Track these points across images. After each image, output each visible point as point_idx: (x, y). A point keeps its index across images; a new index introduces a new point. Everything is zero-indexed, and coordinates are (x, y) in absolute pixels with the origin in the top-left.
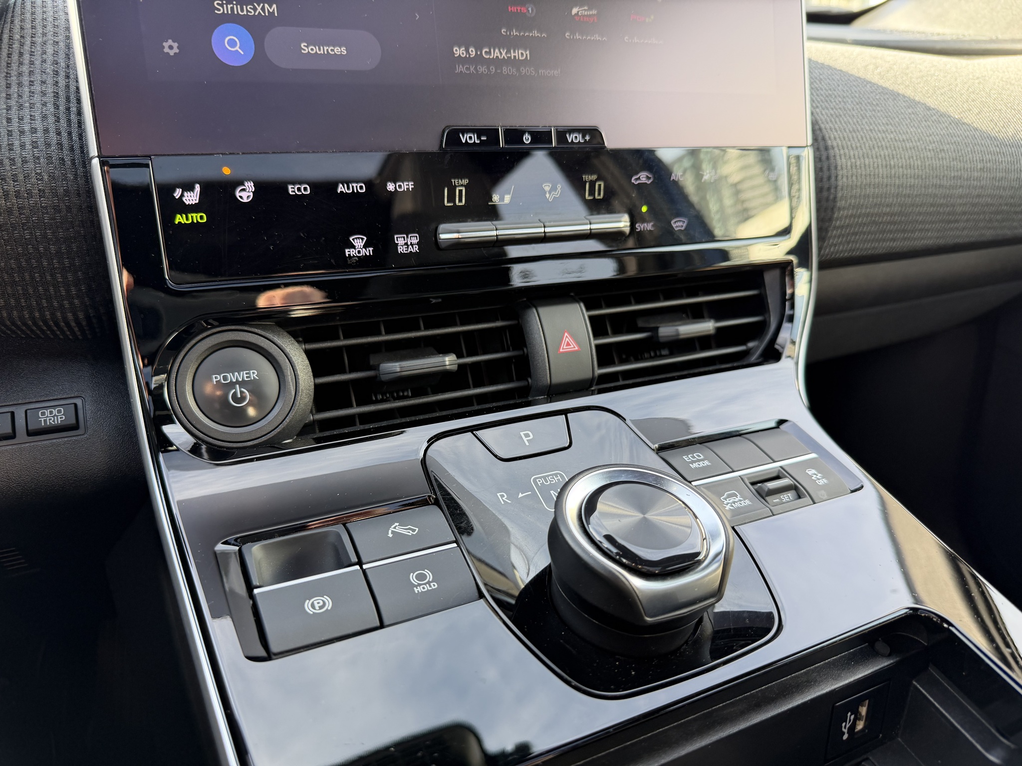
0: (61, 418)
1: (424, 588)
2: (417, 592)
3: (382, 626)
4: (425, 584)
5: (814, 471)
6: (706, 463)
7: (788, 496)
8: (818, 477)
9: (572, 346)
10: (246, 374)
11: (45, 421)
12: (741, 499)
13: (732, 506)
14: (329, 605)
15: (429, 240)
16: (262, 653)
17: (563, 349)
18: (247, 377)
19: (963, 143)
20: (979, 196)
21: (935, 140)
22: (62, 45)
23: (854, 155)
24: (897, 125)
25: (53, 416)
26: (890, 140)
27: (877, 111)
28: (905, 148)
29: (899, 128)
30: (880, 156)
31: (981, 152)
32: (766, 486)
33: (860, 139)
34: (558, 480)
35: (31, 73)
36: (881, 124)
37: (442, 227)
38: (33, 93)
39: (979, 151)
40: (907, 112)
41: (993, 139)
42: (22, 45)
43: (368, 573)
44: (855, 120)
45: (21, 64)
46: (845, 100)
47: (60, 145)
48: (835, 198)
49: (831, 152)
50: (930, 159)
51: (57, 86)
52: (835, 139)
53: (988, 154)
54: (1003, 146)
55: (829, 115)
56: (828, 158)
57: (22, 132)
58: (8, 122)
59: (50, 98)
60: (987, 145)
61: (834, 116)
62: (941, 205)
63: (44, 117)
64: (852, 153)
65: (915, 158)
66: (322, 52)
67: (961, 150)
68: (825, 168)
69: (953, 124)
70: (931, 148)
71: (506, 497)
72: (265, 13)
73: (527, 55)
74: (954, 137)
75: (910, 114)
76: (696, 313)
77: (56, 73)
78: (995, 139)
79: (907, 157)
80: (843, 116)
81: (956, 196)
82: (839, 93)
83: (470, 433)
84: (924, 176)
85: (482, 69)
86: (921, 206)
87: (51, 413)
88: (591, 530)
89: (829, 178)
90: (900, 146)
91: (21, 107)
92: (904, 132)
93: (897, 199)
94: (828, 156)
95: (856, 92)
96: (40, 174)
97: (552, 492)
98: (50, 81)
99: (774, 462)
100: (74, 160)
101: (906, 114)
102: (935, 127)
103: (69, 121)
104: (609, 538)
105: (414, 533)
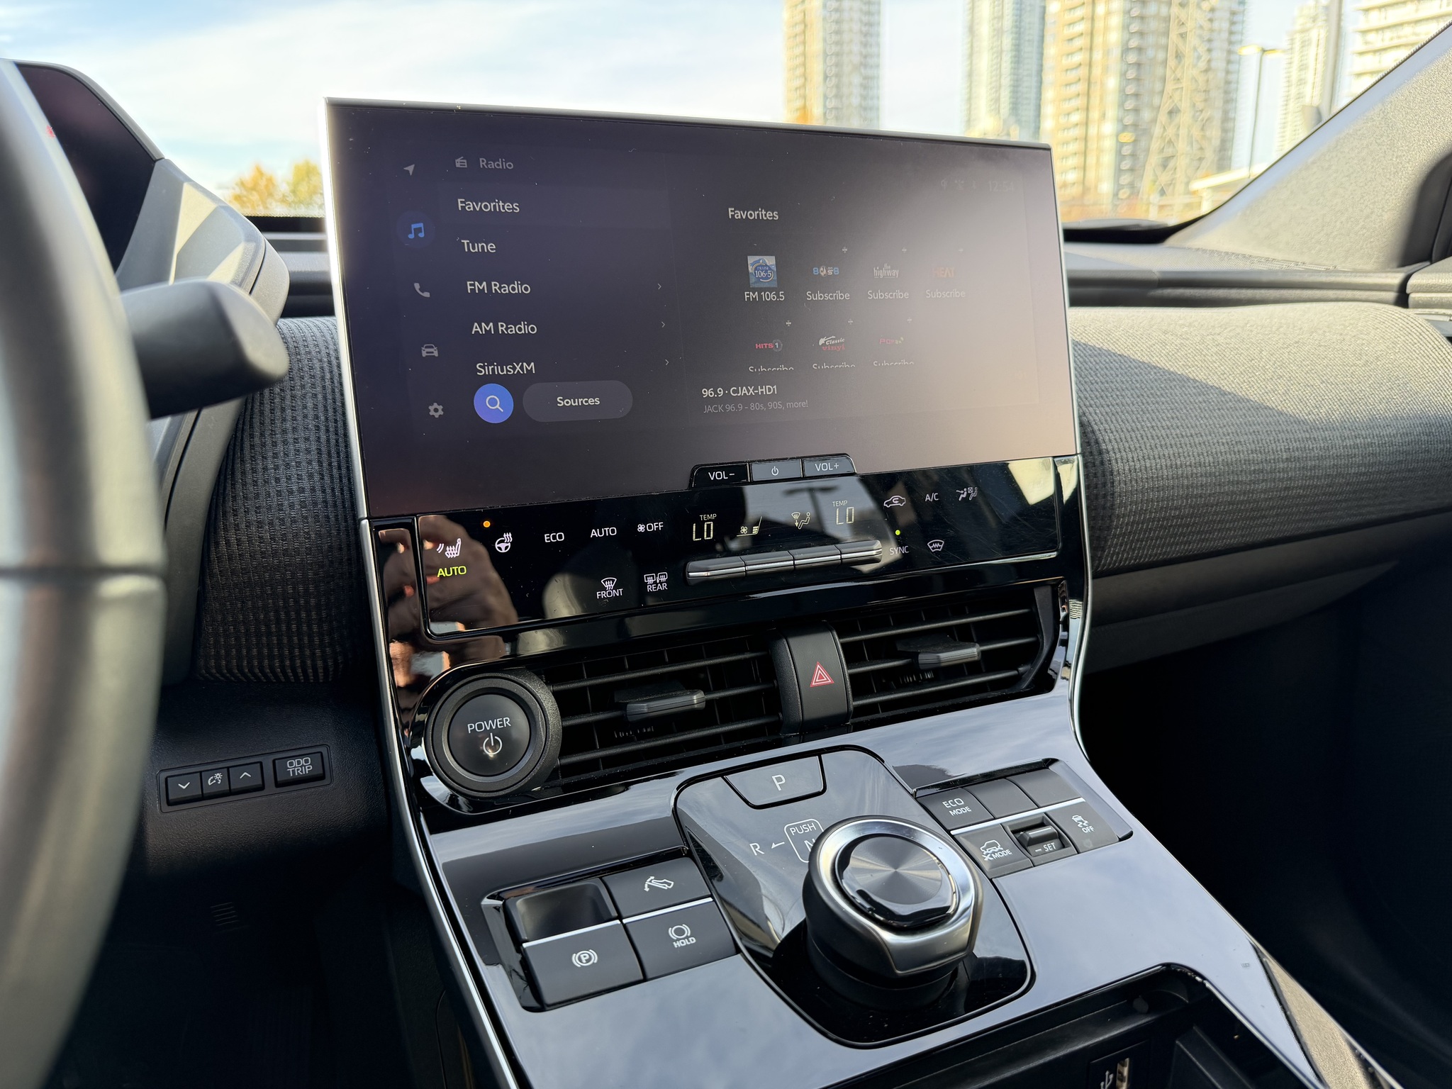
0: (308, 768)
1: (683, 943)
2: (676, 947)
3: (645, 979)
4: (684, 939)
5: (1080, 818)
6: (967, 809)
7: (1050, 846)
8: (1084, 824)
9: (825, 679)
10: (500, 721)
11: (293, 771)
12: (1002, 849)
13: (991, 856)
14: (595, 959)
15: (679, 579)
16: (534, 1004)
17: (815, 682)
18: (500, 725)
19: (1264, 431)
20: (1287, 489)
21: (1230, 431)
22: (320, 397)
23: (1133, 458)
24: (1184, 418)
25: (300, 766)
26: (1175, 436)
27: (1161, 403)
28: (1193, 444)
29: (1187, 421)
30: (1164, 455)
31: (1287, 439)
32: (1028, 835)
33: (1140, 439)
34: (812, 828)
35: (294, 429)
36: (1165, 418)
37: (692, 564)
38: (298, 451)
39: (1284, 440)
40: (1197, 401)
41: (1301, 423)
42: (283, 399)
43: (630, 928)
44: (1134, 417)
45: (284, 420)
46: (1124, 393)
47: (325, 502)
48: (1113, 505)
49: (1106, 456)
50: (1223, 454)
51: (319, 442)
52: (1109, 441)
53: (1295, 442)
54: (1313, 430)
55: (1104, 414)
56: (1102, 463)
57: (291, 492)
58: (276, 482)
59: (314, 456)
60: (1293, 431)
61: (1110, 415)
62: (1242, 502)
63: (311, 476)
64: (1130, 456)
65: (1205, 454)
66: (577, 404)
67: (1262, 440)
68: (1099, 474)
69: (1252, 409)
70: (1224, 441)
71: (759, 847)
72: (523, 371)
73: (774, 389)
74: (1253, 425)
75: (1201, 403)
76: (963, 636)
77: (318, 428)
78: (1304, 423)
79: (1195, 454)
80: (1120, 414)
81: (1259, 491)
82: (1117, 385)
83: (720, 779)
84: (1217, 474)
85: (730, 408)
86: (1217, 505)
87: (299, 763)
88: (845, 885)
89: (1104, 485)
90: (1188, 443)
91: (288, 466)
92: (1192, 426)
93: (1187, 500)
94: (1102, 461)
95: (1137, 381)
96: (308, 533)
97: (806, 842)
98: (312, 438)
99: (1039, 807)
100: (337, 516)
101: (1196, 403)
102: (1230, 416)
103: (332, 476)
104: (862, 893)
105: (670, 887)
